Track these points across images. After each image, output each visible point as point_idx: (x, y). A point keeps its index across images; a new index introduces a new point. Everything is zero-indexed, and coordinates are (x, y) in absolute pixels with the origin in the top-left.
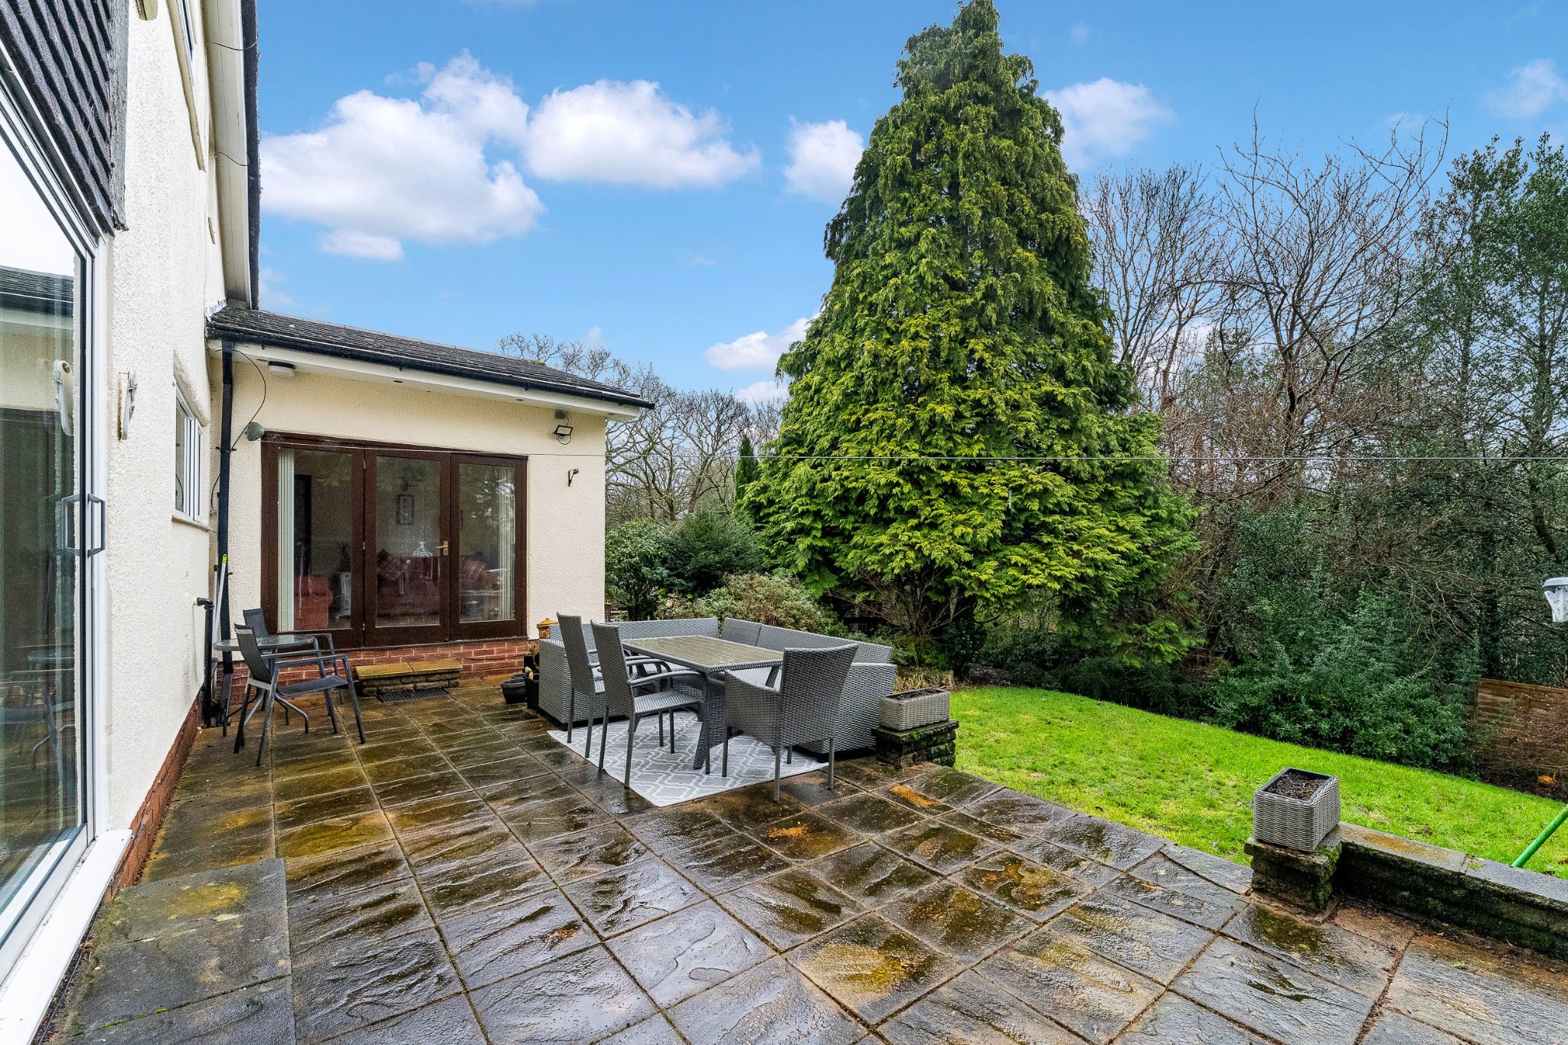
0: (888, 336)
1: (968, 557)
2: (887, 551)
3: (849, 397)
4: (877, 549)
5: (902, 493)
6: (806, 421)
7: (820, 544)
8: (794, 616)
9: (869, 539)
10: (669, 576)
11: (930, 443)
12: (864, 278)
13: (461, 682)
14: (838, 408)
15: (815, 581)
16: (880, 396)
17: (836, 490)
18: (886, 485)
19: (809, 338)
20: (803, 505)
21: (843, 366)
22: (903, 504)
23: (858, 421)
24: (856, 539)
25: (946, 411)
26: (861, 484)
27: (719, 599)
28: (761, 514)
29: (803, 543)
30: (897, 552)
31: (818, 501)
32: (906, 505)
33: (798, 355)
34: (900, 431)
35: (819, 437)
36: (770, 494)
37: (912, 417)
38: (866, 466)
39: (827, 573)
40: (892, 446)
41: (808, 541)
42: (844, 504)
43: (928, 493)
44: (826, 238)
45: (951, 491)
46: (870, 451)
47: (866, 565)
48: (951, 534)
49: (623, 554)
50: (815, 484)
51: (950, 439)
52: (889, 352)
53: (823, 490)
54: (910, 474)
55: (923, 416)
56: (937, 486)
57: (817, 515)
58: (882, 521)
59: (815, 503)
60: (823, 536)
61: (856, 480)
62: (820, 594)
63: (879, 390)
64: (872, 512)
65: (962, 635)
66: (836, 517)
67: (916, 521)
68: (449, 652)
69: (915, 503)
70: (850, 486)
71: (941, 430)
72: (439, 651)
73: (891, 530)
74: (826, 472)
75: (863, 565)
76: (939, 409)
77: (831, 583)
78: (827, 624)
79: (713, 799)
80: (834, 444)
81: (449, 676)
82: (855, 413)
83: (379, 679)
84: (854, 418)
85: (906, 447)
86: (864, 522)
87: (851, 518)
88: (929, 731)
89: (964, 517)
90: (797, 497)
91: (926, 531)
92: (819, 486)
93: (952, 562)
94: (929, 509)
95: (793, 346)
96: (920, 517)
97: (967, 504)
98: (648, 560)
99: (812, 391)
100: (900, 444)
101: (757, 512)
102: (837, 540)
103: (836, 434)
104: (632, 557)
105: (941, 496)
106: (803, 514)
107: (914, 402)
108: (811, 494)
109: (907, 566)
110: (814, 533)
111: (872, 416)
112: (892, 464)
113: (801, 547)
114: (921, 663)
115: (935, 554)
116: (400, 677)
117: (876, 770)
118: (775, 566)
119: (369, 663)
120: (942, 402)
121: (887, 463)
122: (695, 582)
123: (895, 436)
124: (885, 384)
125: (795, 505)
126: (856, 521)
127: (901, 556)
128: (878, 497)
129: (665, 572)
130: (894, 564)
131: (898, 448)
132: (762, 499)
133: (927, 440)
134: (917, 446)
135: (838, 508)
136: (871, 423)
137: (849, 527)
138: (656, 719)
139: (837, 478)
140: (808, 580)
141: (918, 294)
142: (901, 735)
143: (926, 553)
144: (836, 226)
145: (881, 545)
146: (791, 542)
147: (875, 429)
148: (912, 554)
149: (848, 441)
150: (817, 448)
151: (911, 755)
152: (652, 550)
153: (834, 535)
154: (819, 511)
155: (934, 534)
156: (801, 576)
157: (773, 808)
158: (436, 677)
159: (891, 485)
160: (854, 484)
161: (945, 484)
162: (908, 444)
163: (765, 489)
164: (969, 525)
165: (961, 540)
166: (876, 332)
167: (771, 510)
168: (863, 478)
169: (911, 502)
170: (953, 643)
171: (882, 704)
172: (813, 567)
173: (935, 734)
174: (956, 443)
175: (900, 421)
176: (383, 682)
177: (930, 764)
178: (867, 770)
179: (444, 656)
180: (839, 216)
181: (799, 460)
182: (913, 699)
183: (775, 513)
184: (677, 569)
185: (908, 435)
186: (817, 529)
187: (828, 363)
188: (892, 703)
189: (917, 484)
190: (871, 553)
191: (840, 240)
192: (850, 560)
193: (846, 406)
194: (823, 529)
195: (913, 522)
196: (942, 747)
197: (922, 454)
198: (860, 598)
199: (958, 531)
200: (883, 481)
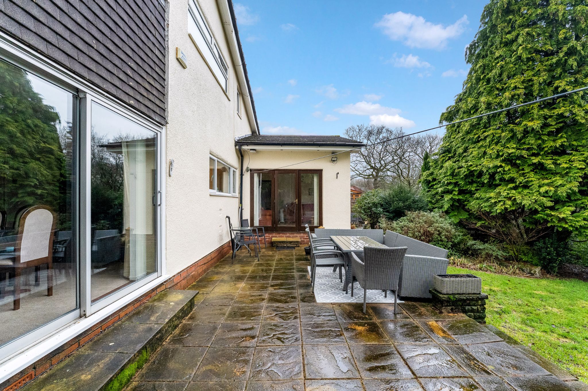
0: (497, 92)
1: (550, 204)
2: (493, 201)
3: (473, 127)
4: (488, 200)
5: (504, 171)
6: (453, 142)
7: (457, 198)
8: (439, 231)
9: (483, 195)
10: (384, 211)
11: (524, 143)
12: (484, 67)
13: (300, 245)
14: (468, 133)
15: (455, 215)
16: (492, 124)
17: (465, 172)
18: (493, 167)
19: (456, 103)
20: (448, 180)
21: (472, 112)
22: (505, 176)
23: (479, 137)
24: (477, 195)
25: (536, 124)
26: (479, 168)
27: (403, 222)
28: (430, 185)
29: (447, 197)
30: (500, 201)
31: (456, 178)
32: (507, 177)
33: (450, 112)
34: (504, 139)
35: (459, 147)
36: (434, 176)
37: (512, 131)
38: (482, 159)
39: (462, 211)
40: (499, 147)
41: (450, 196)
42: (471, 178)
43: (523, 170)
44: (466, 54)
45: (539, 168)
46: (485, 151)
47: (482, 208)
48: (538, 191)
49: (366, 203)
50: (455, 170)
51: (539, 139)
52: (497, 100)
53: (459, 172)
54: (510, 160)
55: (520, 129)
56: (529, 165)
57: (456, 184)
58: (492, 185)
59: (455, 179)
60: (459, 194)
61: (477, 166)
62: (458, 221)
63: (492, 120)
64: (486, 181)
65: (547, 247)
66: (466, 184)
67: (514, 185)
68: (298, 235)
69: (512, 175)
70: (473, 169)
71: (532, 135)
72: (295, 235)
73: (497, 190)
74: (460, 164)
75: (480, 208)
76: (530, 124)
77: (464, 216)
78: (459, 235)
79: (339, 305)
80: (466, 150)
81: (296, 243)
82: (477, 134)
83: (277, 242)
84: (477, 136)
85: (508, 147)
86: (482, 187)
87: (475, 185)
88: (463, 297)
89: (549, 181)
90: (445, 176)
91: (520, 190)
92: (456, 171)
93: (537, 207)
94: (523, 178)
95: (448, 109)
96: (516, 182)
97: (552, 174)
98: (375, 205)
99: (455, 127)
100: (504, 146)
101: (428, 185)
102: (467, 196)
103: (467, 145)
104: (369, 204)
105: (531, 171)
106: (448, 184)
107: (514, 123)
108: (452, 175)
109: (506, 209)
110: (454, 192)
111: (486, 134)
112: (498, 156)
113: (446, 199)
114: (519, 260)
115: (524, 202)
116: (283, 242)
117: (428, 311)
118: (434, 208)
119: (276, 237)
120: (533, 120)
121: (495, 156)
122: (394, 214)
123: (501, 142)
124: (495, 117)
125: (444, 180)
126: (478, 186)
127: (502, 203)
128: (489, 174)
129: (381, 210)
130: (497, 208)
131: (502, 148)
132: (430, 178)
133: (522, 141)
134: (515, 146)
135: (467, 180)
136: (486, 137)
137: (473, 189)
138: (332, 268)
139: (465, 166)
140: (451, 215)
141: (517, 66)
142: (441, 296)
143: (518, 201)
144: (473, 47)
145: (491, 198)
146: (443, 197)
147: (488, 140)
148: (509, 203)
149: (473, 148)
150: (457, 153)
151: (450, 308)
152: (377, 201)
153: (466, 193)
154: (457, 182)
155: (526, 191)
156: (447, 212)
157: (361, 315)
158: (293, 243)
159: (497, 167)
160: (474, 168)
161: (535, 164)
162: (508, 145)
163: (432, 174)
164: (552, 186)
165: (546, 194)
166: (489, 93)
167: (434, 183)
168: (480, 165)
169: (510, 175)
170: (541, 251)
171: (435, 278)
172: (453, 208)
173: (467, 299)
174: (544, 141)
175: (503, 134)
176: (278, 243)
177: (463, 315)
178: (423, 310)
179: (297, 237)
180: (473, 42)
181: (448, 160)
182: (457, 279)
183: (436, 184)
184: (387, 209)
185: (509, 140)
186: (455, 190)
187: (464, 113)
188: (438, 279)
189: (514, 165)
190: (485, 202)
191: (474, 53)
192: (473, 205)
193: (473, 130)
194: (459, 190)
195: (511, 185)
196: (475, 308)
197: (518, 149)
198: (479, 224)
199: (543, 190)
200: (491, 165)
